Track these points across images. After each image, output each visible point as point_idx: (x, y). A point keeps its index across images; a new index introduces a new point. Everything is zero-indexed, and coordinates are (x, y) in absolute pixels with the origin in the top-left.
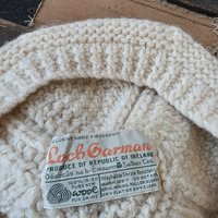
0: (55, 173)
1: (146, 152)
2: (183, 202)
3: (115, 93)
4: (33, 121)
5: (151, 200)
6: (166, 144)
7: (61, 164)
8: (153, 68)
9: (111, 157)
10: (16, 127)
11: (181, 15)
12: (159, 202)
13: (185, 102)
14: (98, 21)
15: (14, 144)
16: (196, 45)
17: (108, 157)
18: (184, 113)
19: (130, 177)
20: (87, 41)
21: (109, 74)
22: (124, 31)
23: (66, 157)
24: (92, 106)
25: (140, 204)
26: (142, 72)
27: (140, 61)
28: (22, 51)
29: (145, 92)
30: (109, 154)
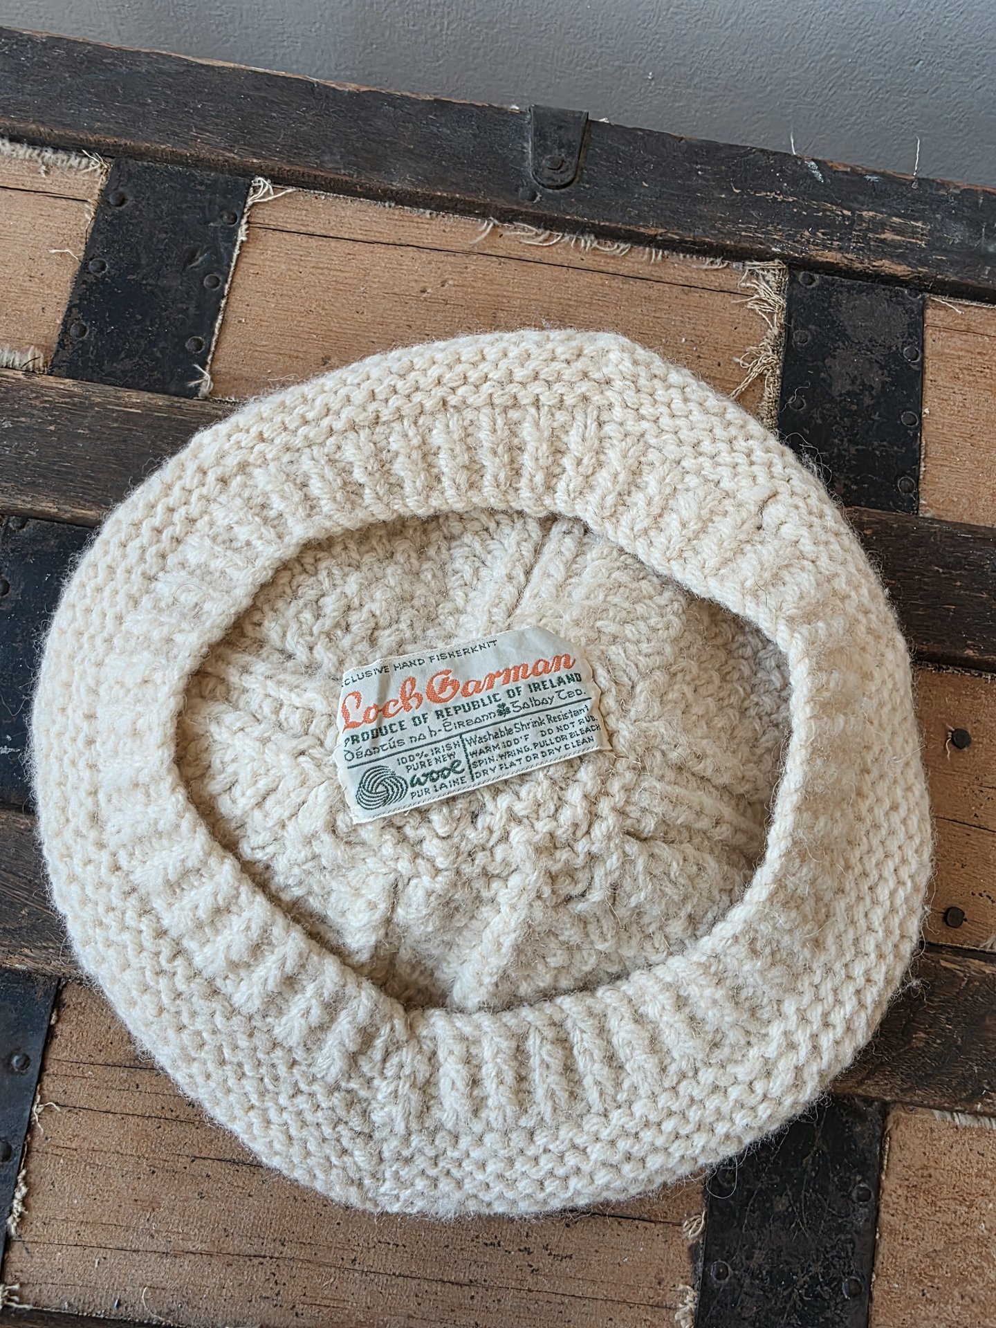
0: (366, 745)
1: (563, 673)
2: (671, 775)
3: (477, 546)
4: (282, 651)
5: (586, 774)
6: (615, 652)
7: (373, 725)
8: (567, 462)
9: (483, 695)
10: (245, 670)
11: (645, 271)
12: (605, 778)
13: (659, 540)
14: (397, 357)
15: (254, 706)
16: (675, 377)
17: (477, 697)
18: (662, 570)
19: (531, 731)
20: (377, 421)
21: (450, 498)
22: (474, 376)
23: (382, 710)
24: (420, 591)
25: (560, 786)
26: (539, 478)
27: (530, 448)
28: (211, 477)
29: (557, 529)
30: (477, 690)
